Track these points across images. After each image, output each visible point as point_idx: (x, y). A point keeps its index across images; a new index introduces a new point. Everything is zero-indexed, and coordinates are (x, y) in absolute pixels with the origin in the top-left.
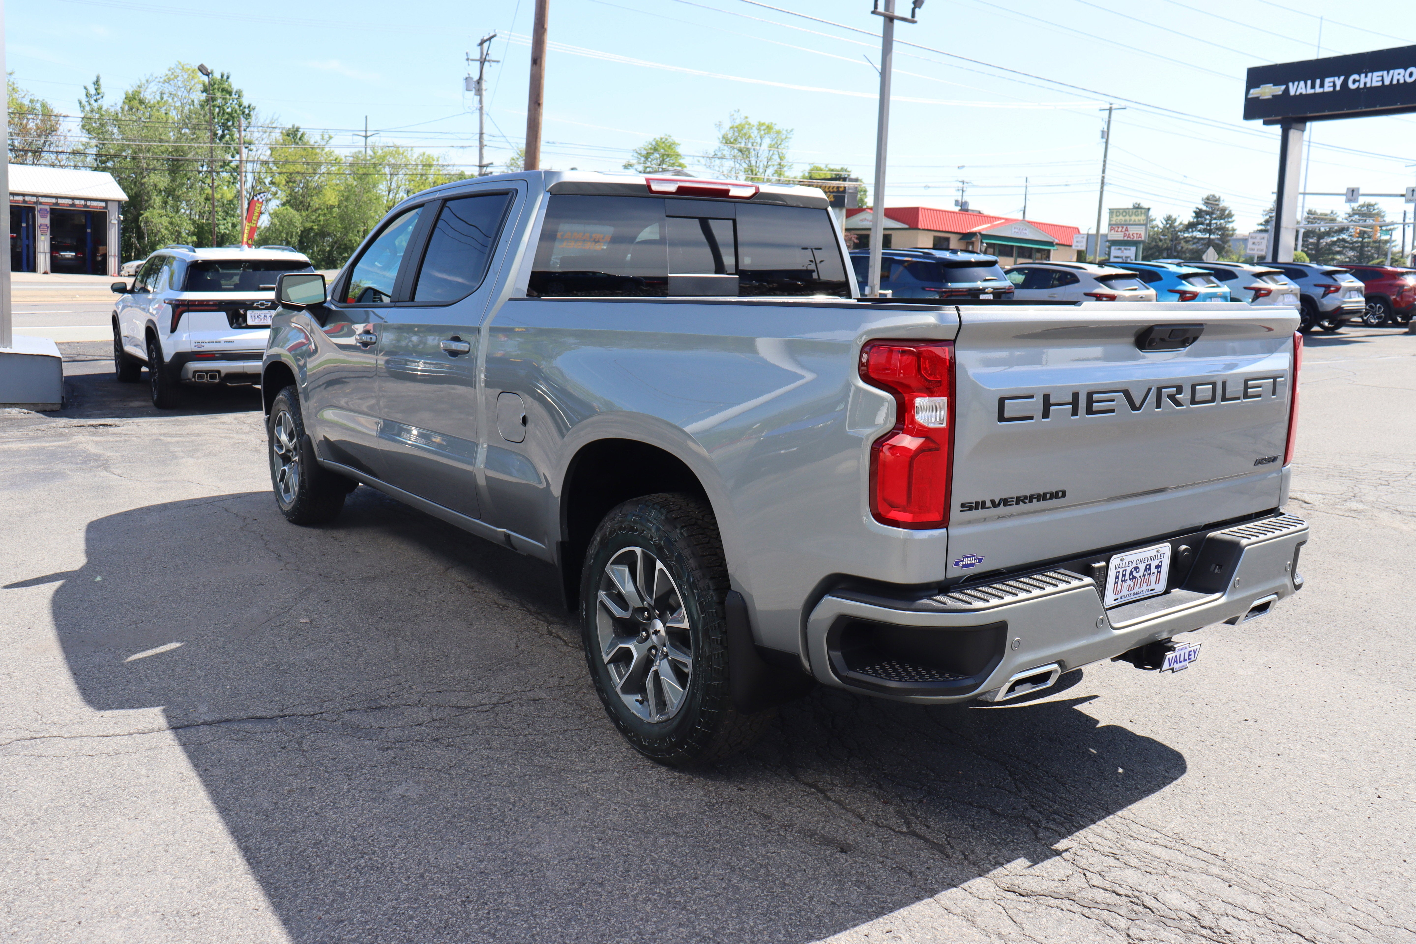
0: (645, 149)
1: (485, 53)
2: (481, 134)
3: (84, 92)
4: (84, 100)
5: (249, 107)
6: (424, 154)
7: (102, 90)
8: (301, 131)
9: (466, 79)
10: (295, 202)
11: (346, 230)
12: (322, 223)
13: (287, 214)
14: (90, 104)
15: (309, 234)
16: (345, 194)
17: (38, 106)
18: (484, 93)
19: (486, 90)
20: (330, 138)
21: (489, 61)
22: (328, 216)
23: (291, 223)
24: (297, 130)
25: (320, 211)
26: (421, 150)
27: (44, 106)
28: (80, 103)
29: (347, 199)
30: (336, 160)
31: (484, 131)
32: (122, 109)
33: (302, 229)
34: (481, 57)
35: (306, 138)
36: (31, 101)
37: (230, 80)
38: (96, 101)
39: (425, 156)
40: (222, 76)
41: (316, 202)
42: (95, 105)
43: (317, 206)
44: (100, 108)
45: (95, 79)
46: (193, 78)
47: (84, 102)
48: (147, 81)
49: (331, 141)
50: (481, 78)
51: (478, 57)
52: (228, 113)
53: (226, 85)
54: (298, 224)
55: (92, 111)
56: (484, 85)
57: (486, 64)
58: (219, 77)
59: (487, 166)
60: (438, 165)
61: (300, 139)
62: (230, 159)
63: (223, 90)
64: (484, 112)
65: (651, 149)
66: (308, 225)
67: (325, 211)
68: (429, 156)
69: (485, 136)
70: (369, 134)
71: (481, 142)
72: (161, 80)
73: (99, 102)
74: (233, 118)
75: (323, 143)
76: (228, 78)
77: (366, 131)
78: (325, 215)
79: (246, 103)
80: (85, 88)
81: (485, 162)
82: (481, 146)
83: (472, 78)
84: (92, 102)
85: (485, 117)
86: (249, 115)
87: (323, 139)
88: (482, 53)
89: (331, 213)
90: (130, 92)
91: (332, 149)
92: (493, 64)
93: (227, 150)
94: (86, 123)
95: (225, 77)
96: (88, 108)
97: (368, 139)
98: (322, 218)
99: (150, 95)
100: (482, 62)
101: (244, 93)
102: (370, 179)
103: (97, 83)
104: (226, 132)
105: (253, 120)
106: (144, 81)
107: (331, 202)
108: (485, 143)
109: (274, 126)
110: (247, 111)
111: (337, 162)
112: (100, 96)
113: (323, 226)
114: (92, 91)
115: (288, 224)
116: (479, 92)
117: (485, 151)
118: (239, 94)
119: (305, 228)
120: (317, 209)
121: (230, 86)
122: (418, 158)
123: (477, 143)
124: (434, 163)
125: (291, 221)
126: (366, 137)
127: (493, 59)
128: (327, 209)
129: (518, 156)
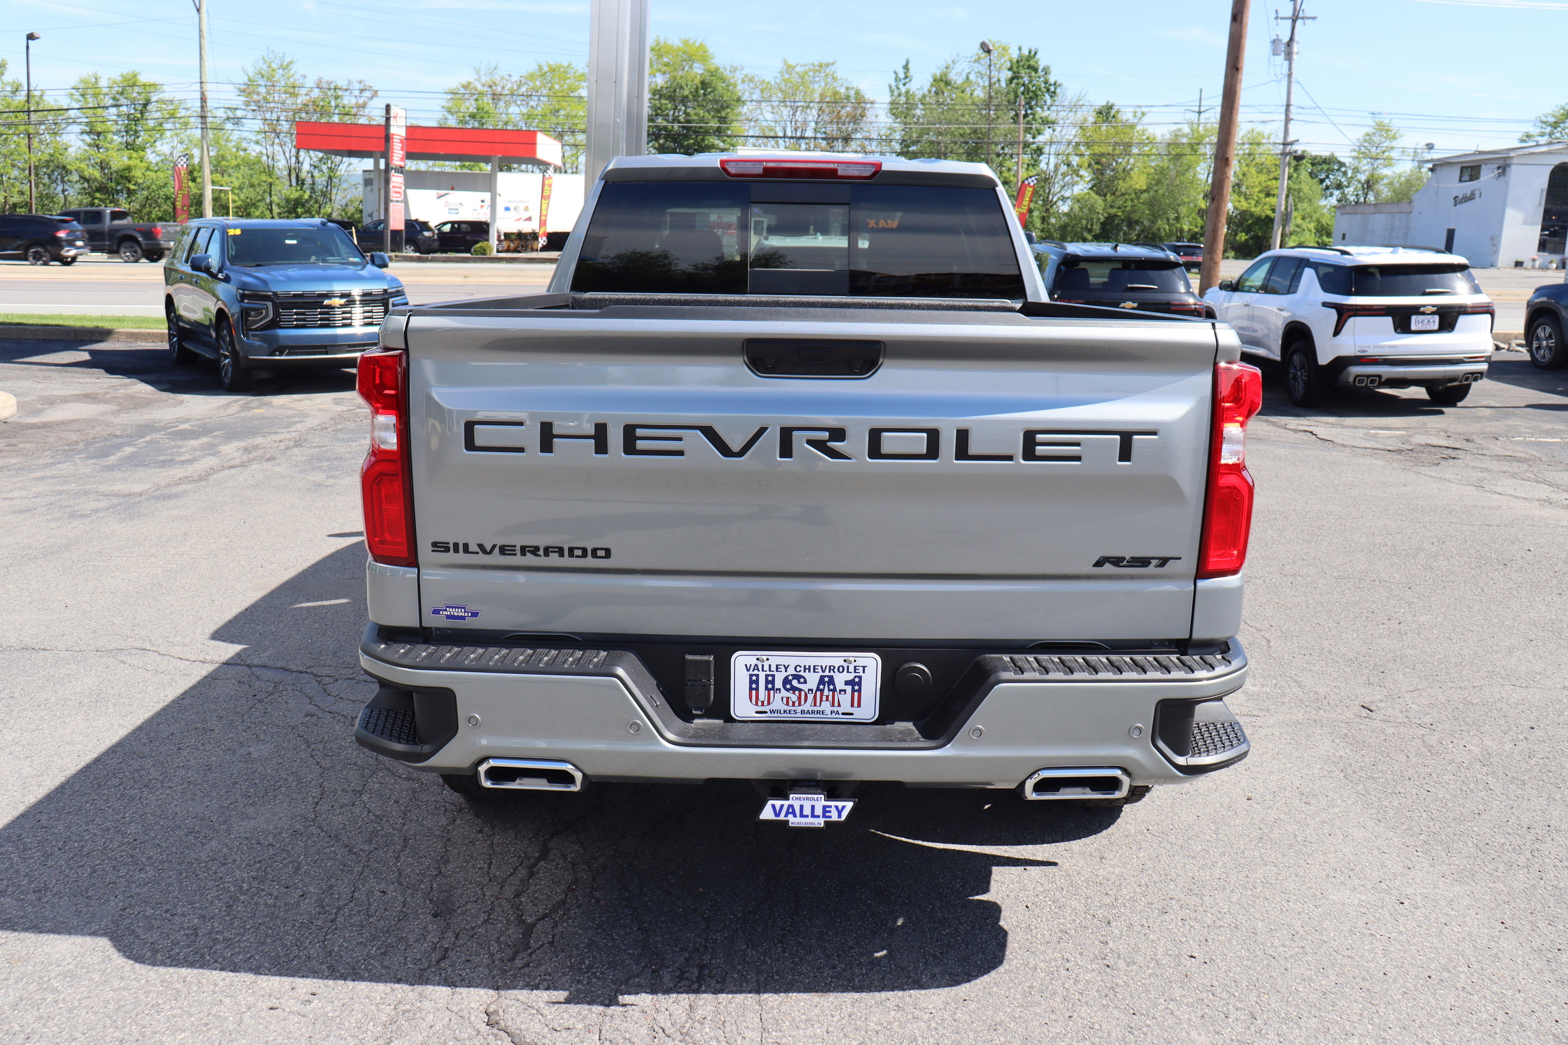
0: (1553, 116)
1: (1298, 8)
2: (1288, 106)
3: (894, 76)
4: (893, 84)
5: (1055, 84)
6: (1253, 131)
7: (912, 72)
8: (1115, 108)
9: (1274, 41)
10: (1100, 187)
11: (1154, 218)
12: (1128, 209)
13: (1089, 199)
14: (898, 88)
15: (1114, 221)
16: (1156, 177)
17: (852, 93)
18: (1295, 57)
19: (1297, 53)
20: (1143, 114)
21: (1303, 18)
22: (1136, 201)
23: (1092, 209)
24: (1111, 107)
25: (1126, 197)
26: (1250, 126)
27: (857, 93)
28: (890, 87)
29: (1158, 182)
30: (1148, 139)
31: (1292, 102)
32: (930, 92)
33: (1106, 215)
34: (1294, 14)
35: (1119, 116)
36: (847, 89)
37: (1037, 56)
38: (904, 84)
39: (1255, 134)
40: (1030, 52)
41: (1122, 186)
42: (903, 89)
43: (1123, 190)
44: (907, 92)
45: (904, 63)
46: (1003, 56)
47: (894, 87)
48: (953, 62)
49: (1144, 118)
50: (1292, 39)
51: (1290, 14)
52: (1032, 92)
53: (1032, 63)
54: (1100, 210)
55: (900, 95)
56: (1295, 48)
57: (1299, 23)
58: (1027, 53)
59: (1292, 144)
60: (1269, 143)
61: (1114, 117)
62: (1031, 140)
63: (1029, 67)
64: (1293, 79)
65: (1562, 115)
66: (1113, 211)
67: (1133, 196)
68: (1258, 133)
69: (1292, 109)
70: (1202, 109)
71: (1287, 115)
72: (972, 60)
73: (907, 86)
74: (1037, 96)
75: (1135, 121)
76: (1036, 53)
77: (1200, 106)
78: (1132, 200)
79: (1052, 81)
80: (895, 73)
81: (1291, 138)
82: (1288, 120)
83: (1280, 40)
84: (901, 86)
85: (1294, 86)
86: (1054, 92)
87: (1135, 116)
88: (1295, 9)
89: (1138, 198)
90: (938, 74)
91: (1146, 127)
92: (1307, 21)
93: (1028, 130)
94: (894, 109)
95: (1033, 53)
96: (896, 93)
97: (1202, 115)
98: (1129, 203)
99: (956, 77)
100: (1294, 19)
101: (1051, 69)
102: (1185, 160)
103: (906, 67)
104: (1029, 112)
105: (1059, 99)
106: (950, 62)
107: (1138, 187)
108: (1292, 116)
109: (1081, 103)
110: (1052, 88)
111: (1151, 142)
112: (907, 80)
113: (1129, 213)
114: (902, 76)
115: (1090, 210)
116: (1289, 56)
117: (1292, 126)
118: (1046, 71)
119: (1109, 214)
120: (1123, 195)
121: (1037, 62)
122: (1245, 135)
123: (1283, 117)
124: (1264, 141)
125: (1092, 206)
126: (1200, 113)
127: (1308, 14)
128: (1136, 193)
129: (1374, 131)
